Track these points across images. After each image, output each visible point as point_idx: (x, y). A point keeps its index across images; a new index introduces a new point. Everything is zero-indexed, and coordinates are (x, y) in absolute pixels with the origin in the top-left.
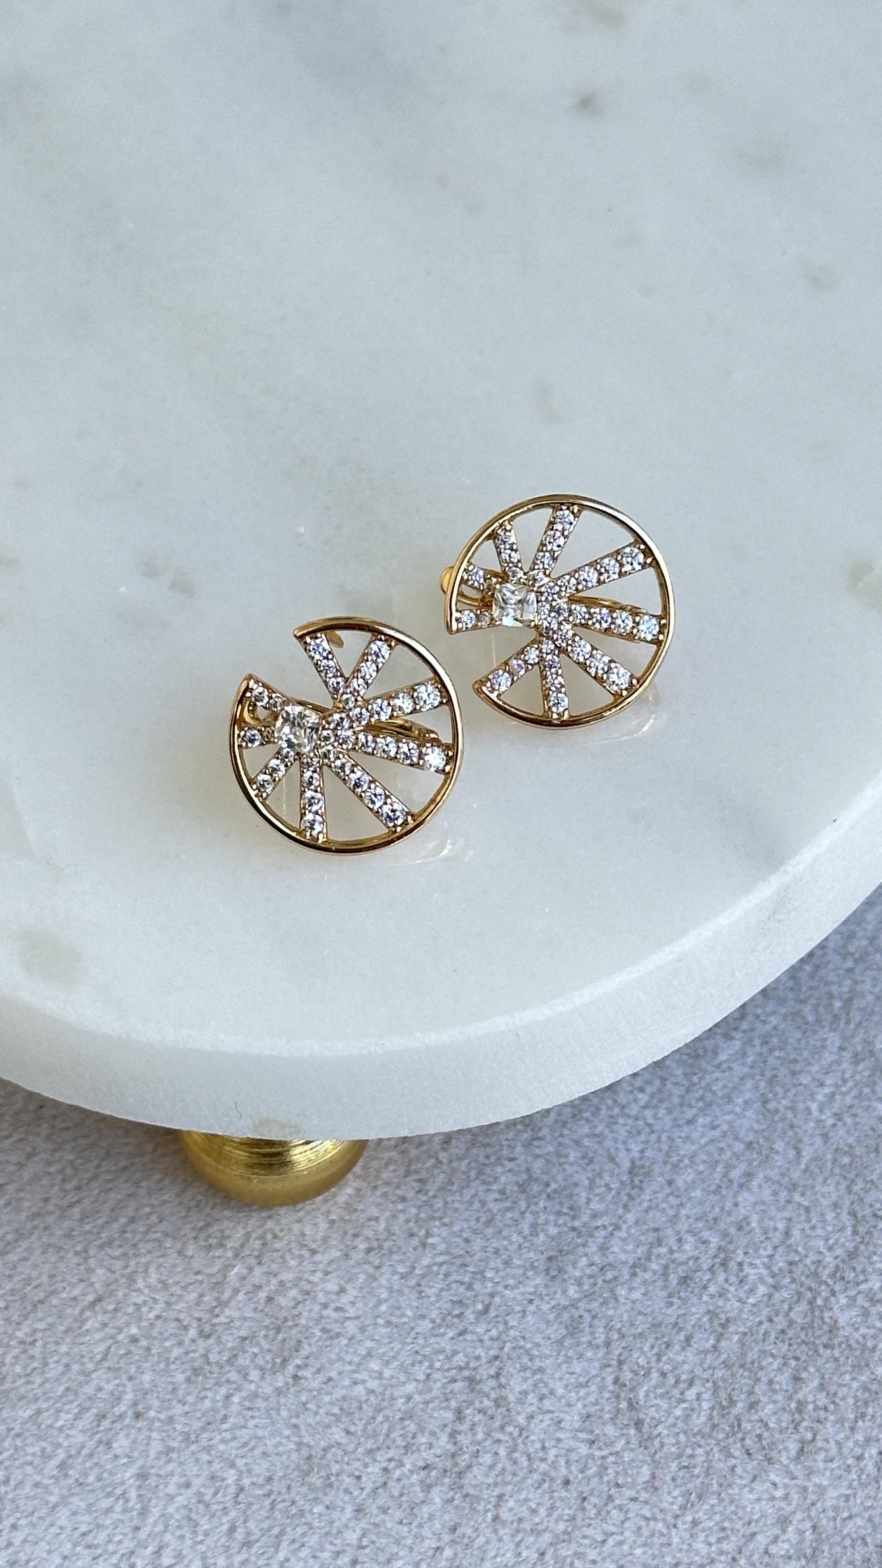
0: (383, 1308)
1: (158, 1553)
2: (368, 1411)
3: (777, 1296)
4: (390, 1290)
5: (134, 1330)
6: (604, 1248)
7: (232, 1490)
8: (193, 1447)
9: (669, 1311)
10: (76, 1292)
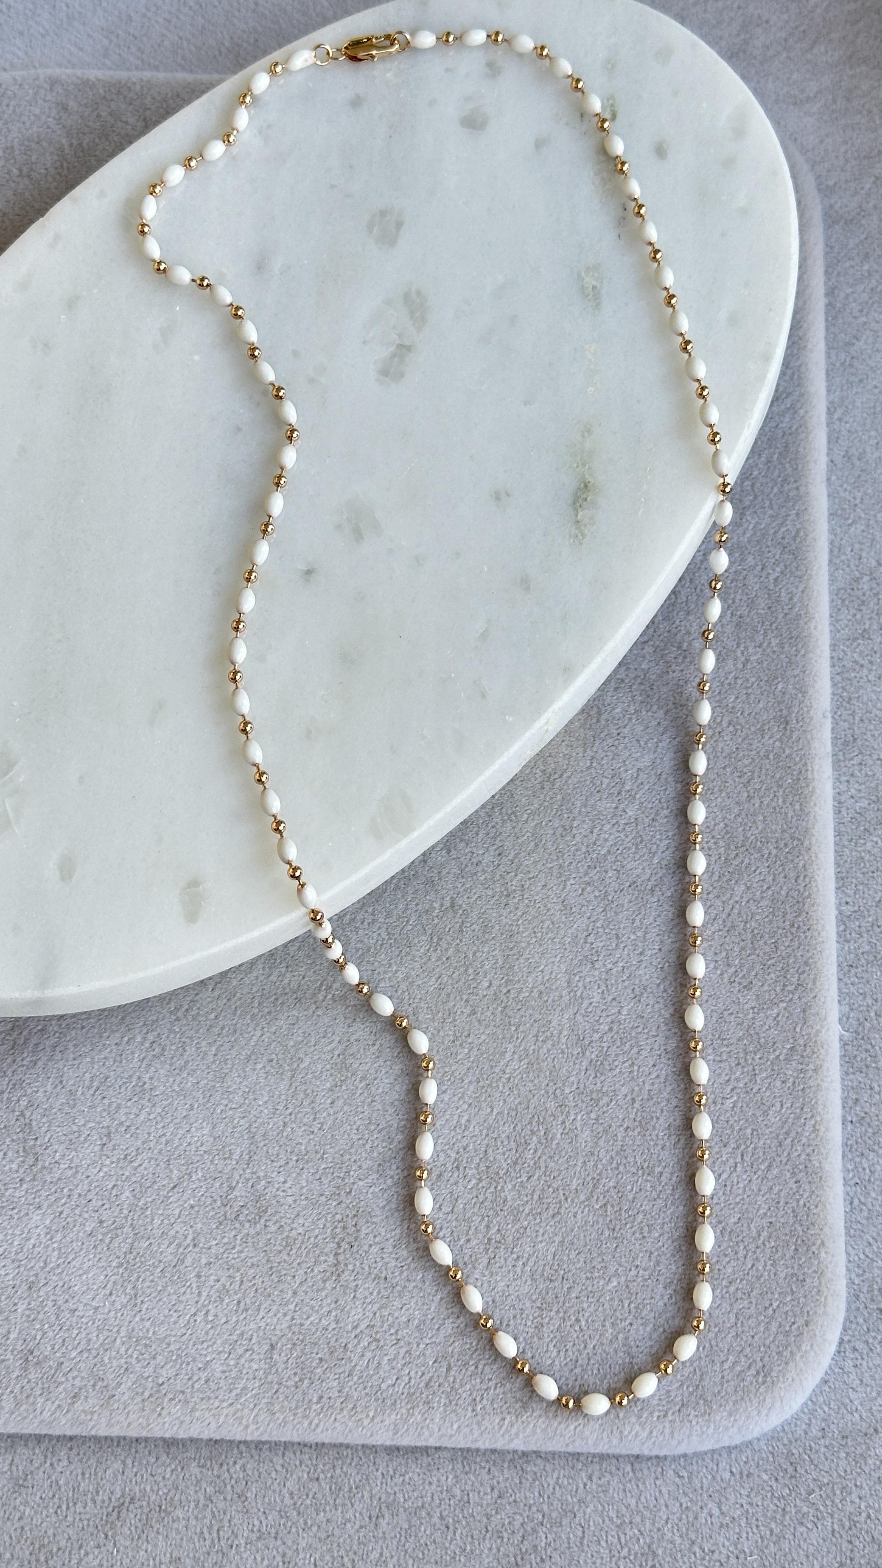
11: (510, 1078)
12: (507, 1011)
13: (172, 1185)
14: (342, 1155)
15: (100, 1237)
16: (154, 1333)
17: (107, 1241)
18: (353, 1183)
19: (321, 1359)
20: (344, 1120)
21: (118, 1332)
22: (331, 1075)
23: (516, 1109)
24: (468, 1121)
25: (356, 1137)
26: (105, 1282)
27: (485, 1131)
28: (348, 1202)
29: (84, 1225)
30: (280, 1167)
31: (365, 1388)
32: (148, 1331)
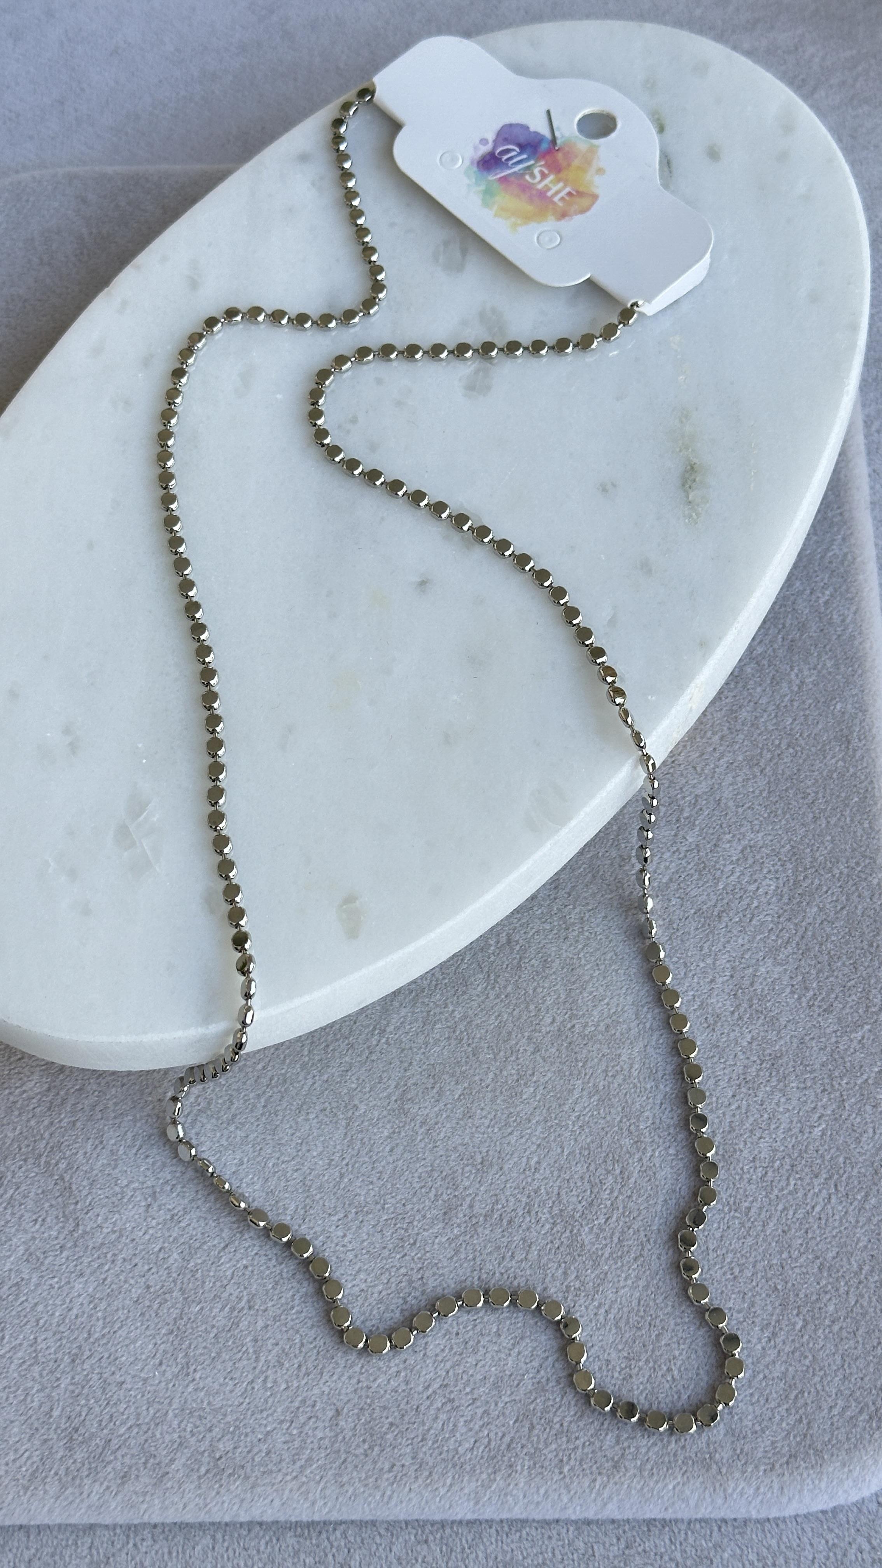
11: (579, 1116)
12: (573, 1046)
13: (222, 1245)
14: (404, 1205)
15: (147, 1303)
16: (209, 1403)
17: (155, 1307)
18: (418, 1234)
19: (391, 1424)
20: (405, 1168)
21: (170, 1404)
22: (389, 1122)
23: (589, 1148)
24: (538, 1163)
25: (417, 1186)
26: (154, 1351)
27: (556, 1173)
28: (413, 1254)
29: (130, 1291)
30: (339, 1220)
31: (441, 1454)
32: (202, 1402)
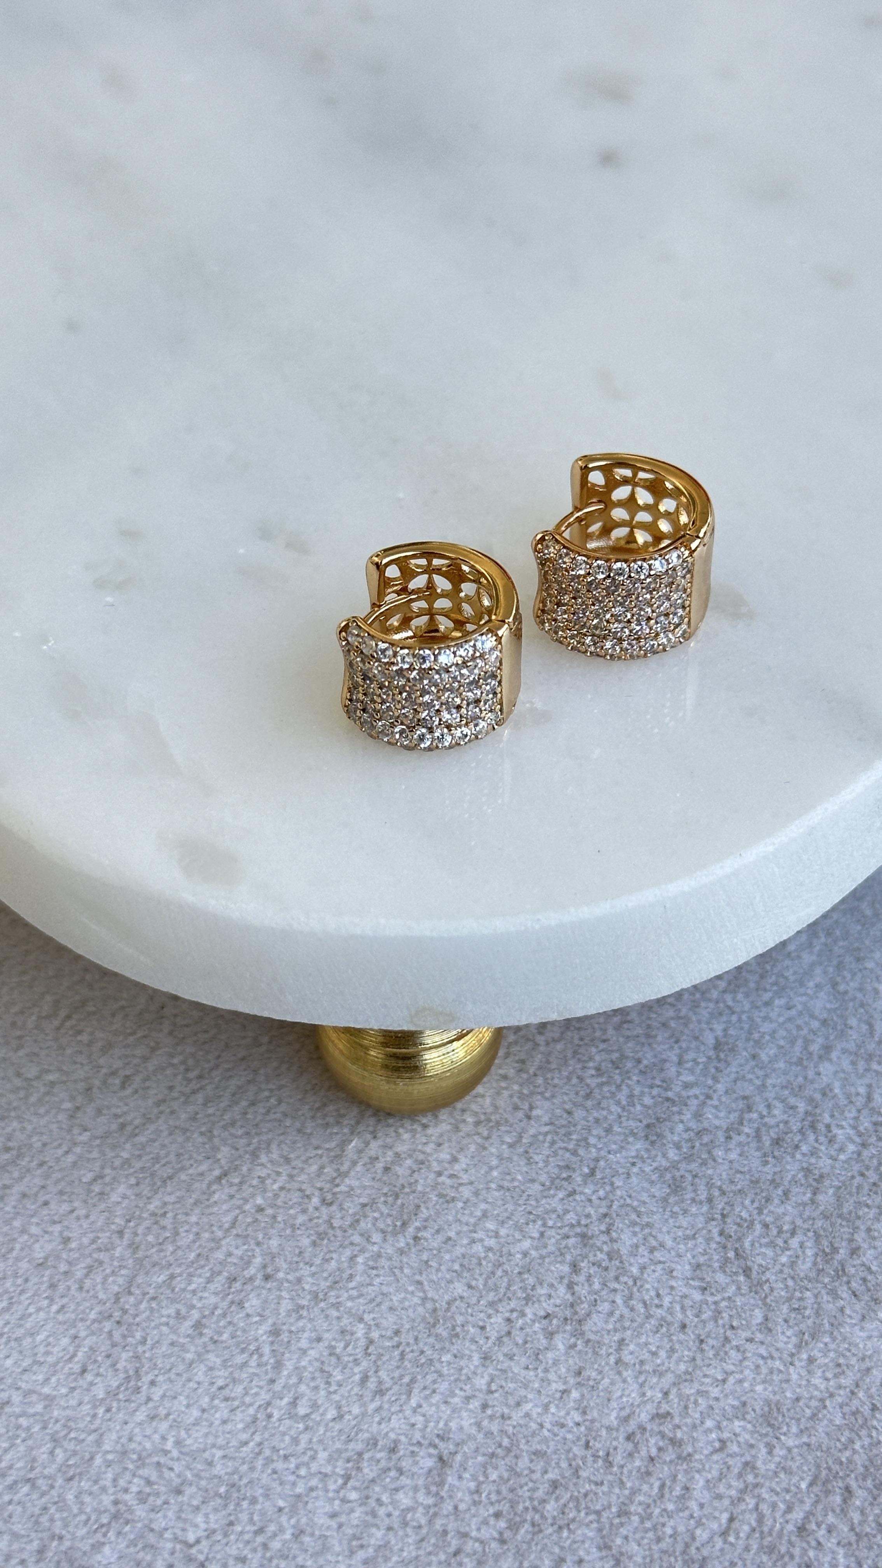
0: (495, 1173)
1: (294, 1403)
2: (488, 1267)
3: (866, 1153)
4: (500, 1158)
5: (259, 1201)
6: (698, 1116)
7: (362, 1342)
8: (322, 1305)
9: (766, 1169)
10: (203, 1167)
